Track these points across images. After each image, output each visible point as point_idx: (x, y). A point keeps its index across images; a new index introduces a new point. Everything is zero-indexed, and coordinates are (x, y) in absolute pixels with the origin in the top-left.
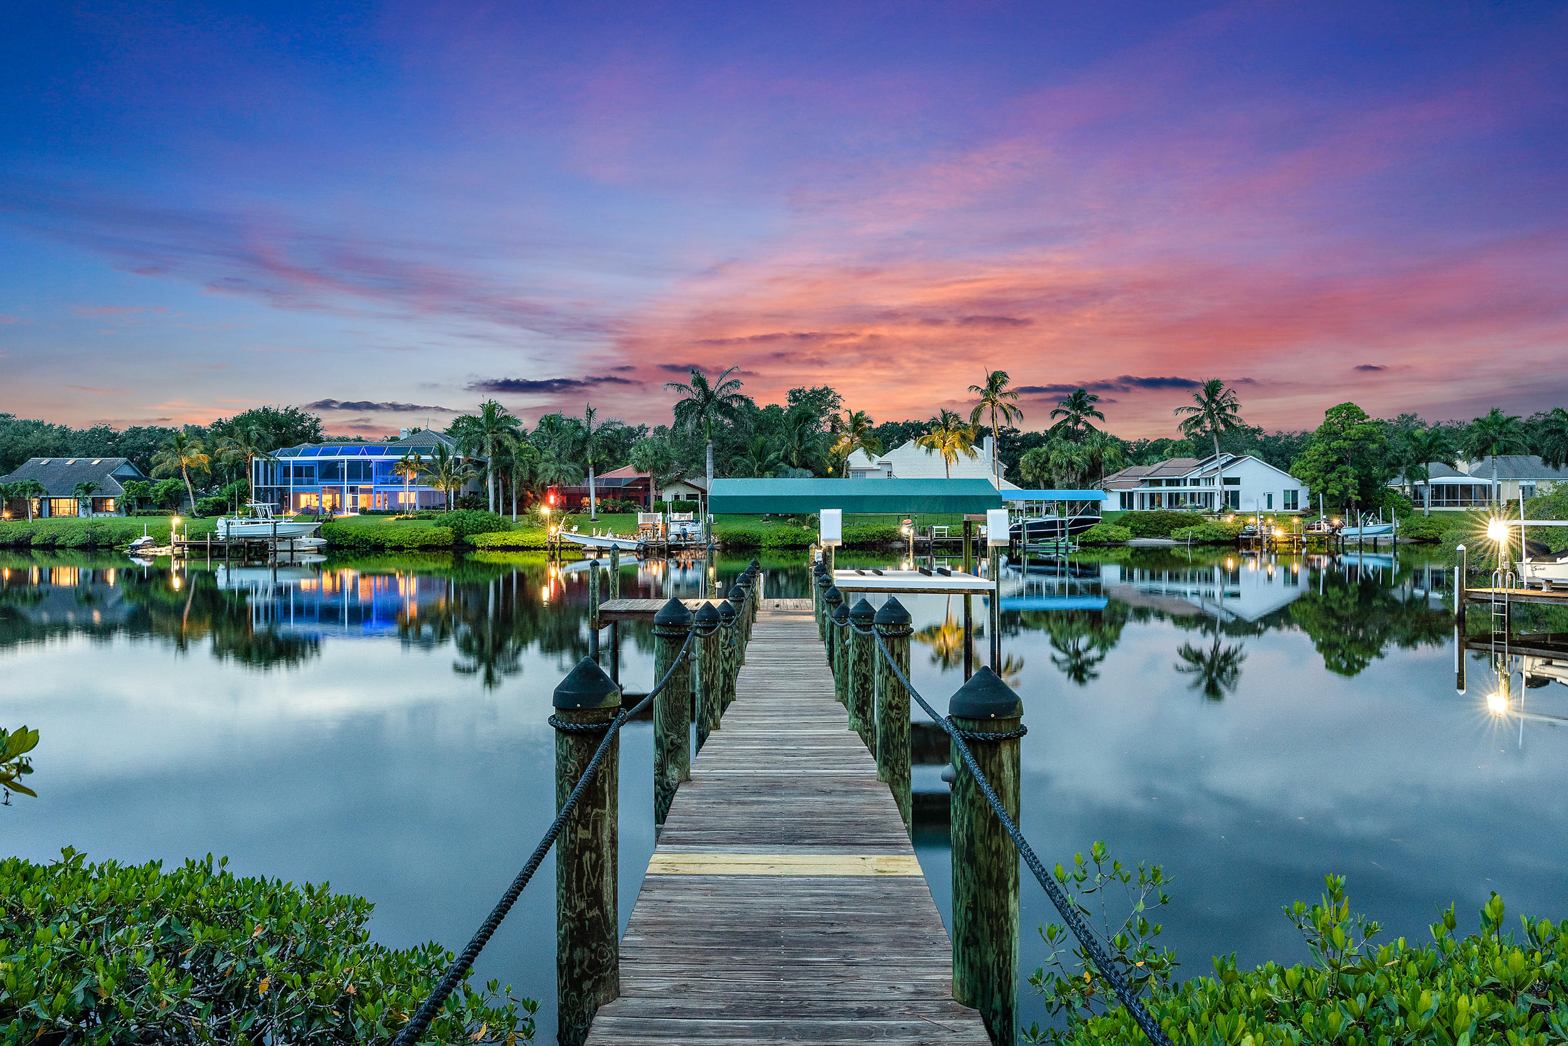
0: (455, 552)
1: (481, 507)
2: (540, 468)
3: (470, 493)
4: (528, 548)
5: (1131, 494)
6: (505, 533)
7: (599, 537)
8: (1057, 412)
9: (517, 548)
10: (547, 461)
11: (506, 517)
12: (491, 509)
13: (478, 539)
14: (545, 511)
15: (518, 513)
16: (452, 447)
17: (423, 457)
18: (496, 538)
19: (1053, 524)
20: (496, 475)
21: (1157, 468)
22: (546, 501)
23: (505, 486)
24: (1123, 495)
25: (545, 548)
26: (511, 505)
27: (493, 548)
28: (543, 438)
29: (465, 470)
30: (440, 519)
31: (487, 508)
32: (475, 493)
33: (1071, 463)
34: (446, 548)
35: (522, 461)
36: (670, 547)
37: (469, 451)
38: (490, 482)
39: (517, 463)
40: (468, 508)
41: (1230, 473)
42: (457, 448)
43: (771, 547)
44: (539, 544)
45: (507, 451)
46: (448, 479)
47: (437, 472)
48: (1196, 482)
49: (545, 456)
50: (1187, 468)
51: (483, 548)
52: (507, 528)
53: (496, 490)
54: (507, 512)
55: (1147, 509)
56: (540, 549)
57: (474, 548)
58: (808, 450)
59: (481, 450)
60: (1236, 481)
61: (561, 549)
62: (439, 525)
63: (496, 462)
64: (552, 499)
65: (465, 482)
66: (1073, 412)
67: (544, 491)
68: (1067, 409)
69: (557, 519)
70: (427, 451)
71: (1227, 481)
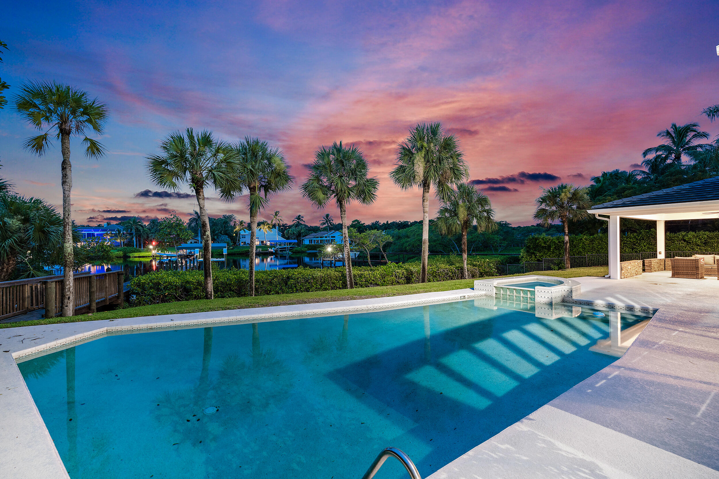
0: (124, 258)
1: (132, 246)
2: (150, 235)
3: (128, 242)
4: (147, 257)
5: (312, 240)
6: (139, 253)
7: (167, 253)
8: (294, 220)
9: (143, 257)
10: (152, 233)
11: (140, 249)
12: (135, 246)
13: (131, 255)
14: (151, 247)
15: (143, 247)
16: (122, 230)
17: (112, 232)
18: (136, 254)
19: (285, 248)
20: (136, 237)
21: (319, 234)
22: (152, 244)
23: (139, 240)
24: (310, 240)
25: (151, 257)
26: (141, 245)
27: (136, 257)
28: (151, 226)
29: (126, 236)
30: (119, 249)
31: (133, 246)
32: (130, 242)
33: (294, 233)
34: (120, 257)
35: (144, 233)
36: (187, 256)
37: (128, 231)
38: (134, 239)
39: (143, 234)
40: (127, 246)
41: (332, 235)
42: (124, 230)
43: (216, 255)
44: (150, 256)
45: (140, 231)
46: (121, 238)
47: (117, 236)
48: (326, 237)
49: (151, 232)
50: (325, 234)
51: (132, 257)
52: (140, 252)
53: (136, 241)
54: (140, 247)
55: (313, 244)
56: (150, 257)
57: (130, 257)
58: (227, 230)
59: (131, 230)
60: (334, 237)
61: (156, 257)
62: (118, 251)
63: (136, 234)
64: (154, 243)
65: (126, 239)
66: (298, 221)
67: (151, 241)
68: (296, 220)
69: (154, 249)
70: (114, 231)
71: (332, 237)
